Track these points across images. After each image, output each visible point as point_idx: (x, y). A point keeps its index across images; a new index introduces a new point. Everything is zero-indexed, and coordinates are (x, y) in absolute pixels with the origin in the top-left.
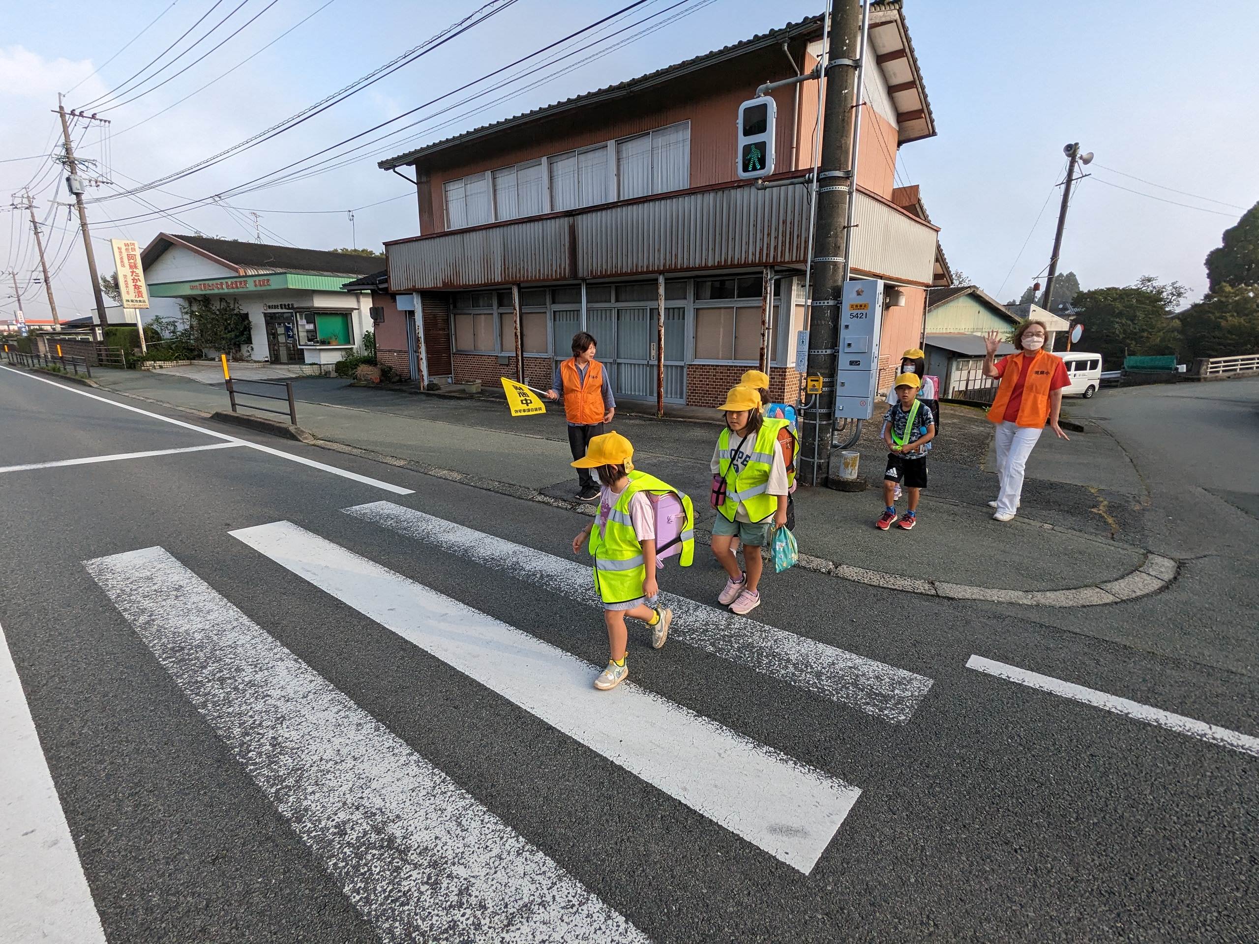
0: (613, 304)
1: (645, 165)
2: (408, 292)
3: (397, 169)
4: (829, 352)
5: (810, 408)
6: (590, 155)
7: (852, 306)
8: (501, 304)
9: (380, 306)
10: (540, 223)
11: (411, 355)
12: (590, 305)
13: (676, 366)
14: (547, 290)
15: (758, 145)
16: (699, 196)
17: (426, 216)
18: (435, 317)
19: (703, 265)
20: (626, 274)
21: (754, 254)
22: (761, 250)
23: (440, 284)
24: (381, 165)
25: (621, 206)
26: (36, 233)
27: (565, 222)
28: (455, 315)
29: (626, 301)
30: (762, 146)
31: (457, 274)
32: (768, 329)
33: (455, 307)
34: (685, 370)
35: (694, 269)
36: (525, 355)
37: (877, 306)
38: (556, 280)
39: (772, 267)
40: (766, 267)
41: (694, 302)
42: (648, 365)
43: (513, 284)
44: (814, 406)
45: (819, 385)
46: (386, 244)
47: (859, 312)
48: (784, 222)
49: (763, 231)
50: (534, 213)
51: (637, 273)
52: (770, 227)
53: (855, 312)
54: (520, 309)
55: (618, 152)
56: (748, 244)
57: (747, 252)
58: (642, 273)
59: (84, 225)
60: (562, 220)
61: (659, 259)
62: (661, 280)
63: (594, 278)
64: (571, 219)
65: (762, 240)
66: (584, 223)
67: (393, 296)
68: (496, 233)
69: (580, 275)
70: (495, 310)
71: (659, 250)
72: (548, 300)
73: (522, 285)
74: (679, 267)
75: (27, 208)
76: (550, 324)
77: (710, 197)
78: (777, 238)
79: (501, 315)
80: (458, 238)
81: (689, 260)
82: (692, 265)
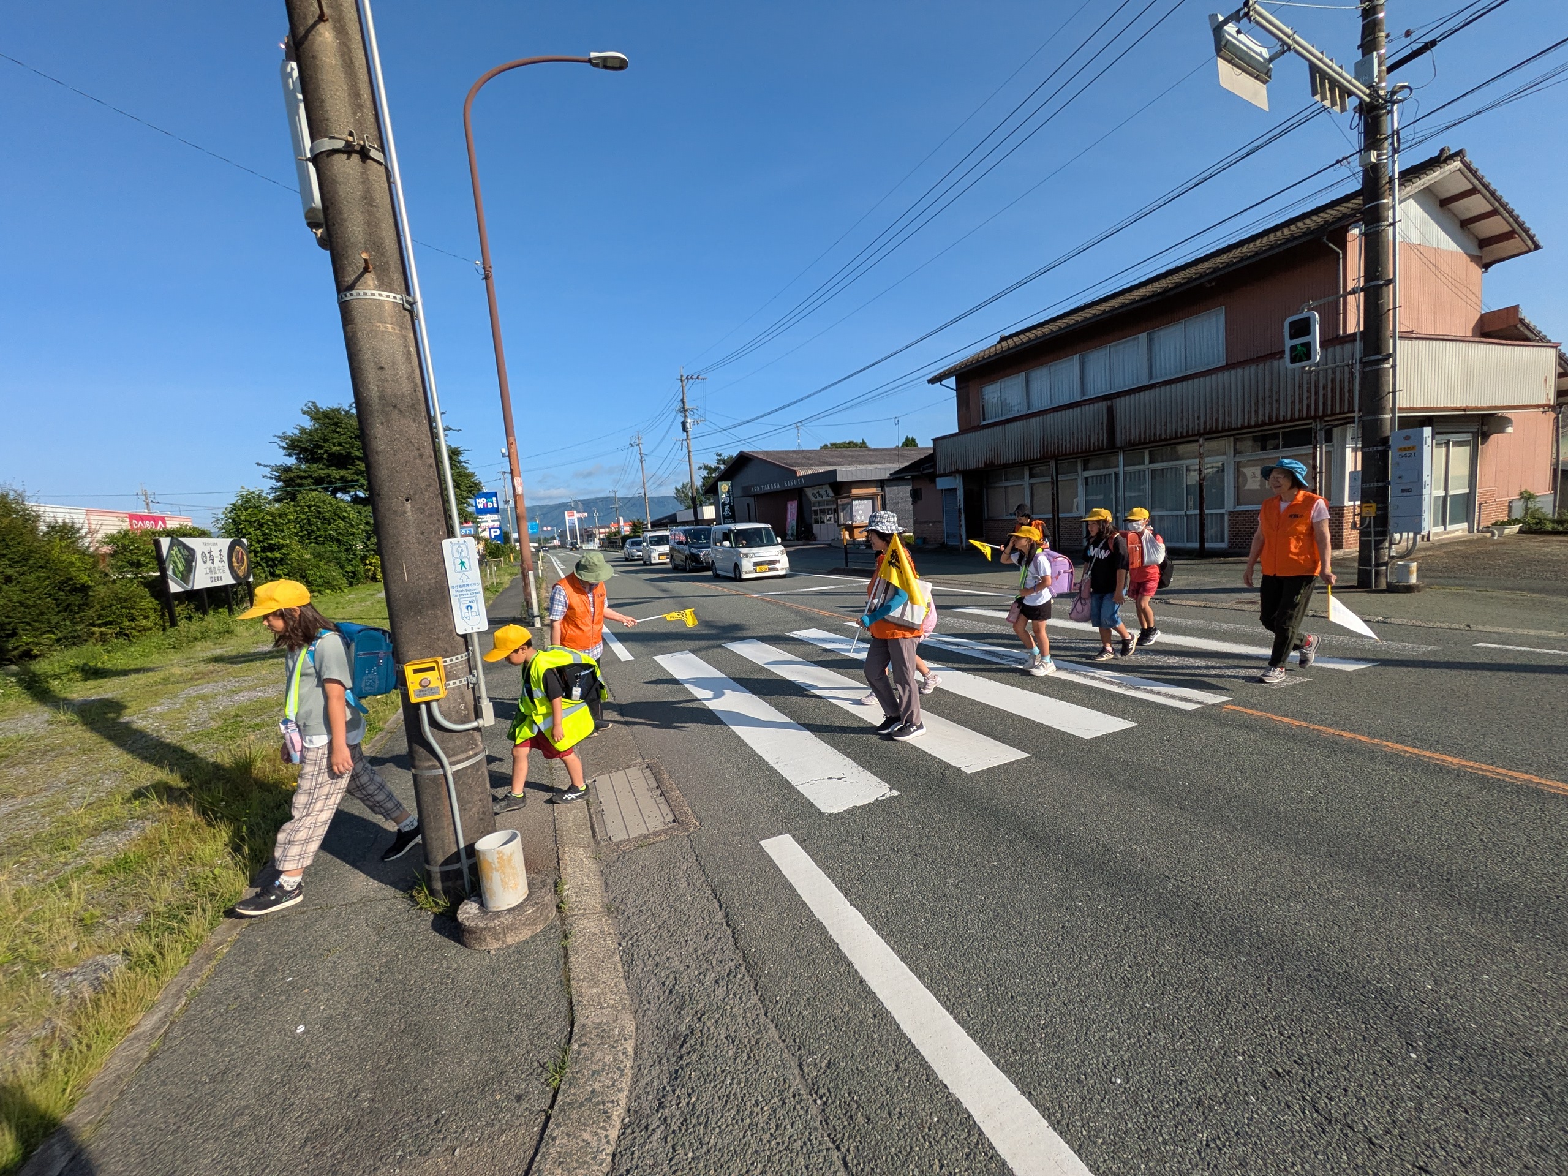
0: (1147, 466)
1: (1178, 347)
2: (951, 474)
3: (943, 382)
4: (1380, 484)
5: (1366, 527)
6: (1121, 347)
7: (1400, 449)
8: (1031, 476)
9: (918, 487)
10: (1079, 408)
11: (946, 524)
12: (1127, 468)
13: (1217, 514)
14: (1079, 460)
15: (1302, 345)
16: (1240, 370)
17: (964, 412)
18: (972, 491)
19: (1246, 424)
20: (1165, 440)
21: (1301, 411)
22: (1309, 406)
23: (981, 465)
24: (932, 381)
25: (1157, 386)
26: (641, 462)
27: (1103, 405)
28: (988, 488)
29: (1162, 461)
30: (1308, 346)
31: (999, 456)
32: (1321, 472)
33: (989, 482)
34: (1226, 517)
35: (1234, 429)
36: (1061, 515)
37: (1425, 447)
38: (1094, 452)
39: (1321, 419)
40: (1315, 421)
41: (1234, 456)
42: (1186, 515)
43: (1052, 459)
44: (1369, 526)
45: (1372, 510)
46: (935, 440)
47: (1408, 452)
48: (1333, 381)
49: (1309, 391)
50: (1066, 402)
51: (1176, 438)
52: (1317, 387)
53: (1404, 453)
54: (1057, 478)
55: (1150, 341)
56: (1293, 403)
57: (1293, 410)
58: (1181, 437)
59: (689, 452)
60: (1100, 404)
61: (1199, 425)
62: (1201, 440)
63: (1132, 445)
64: (1109, 402)
65: (1309, 398)
66: (1120, 404)
67: (932, 478)
69: (1119, 445)
70: (1026, 481)
71: (1199, 418)
72: (1080, 467)
73: (1059, 459)
74: (1220, 429)
75: (638, 445)
76: (1081, 490)
77: (1250, 371)
78: (1325, 396)
79: (1031, 485)
81: (1230, 423)
82: (1233, 426)
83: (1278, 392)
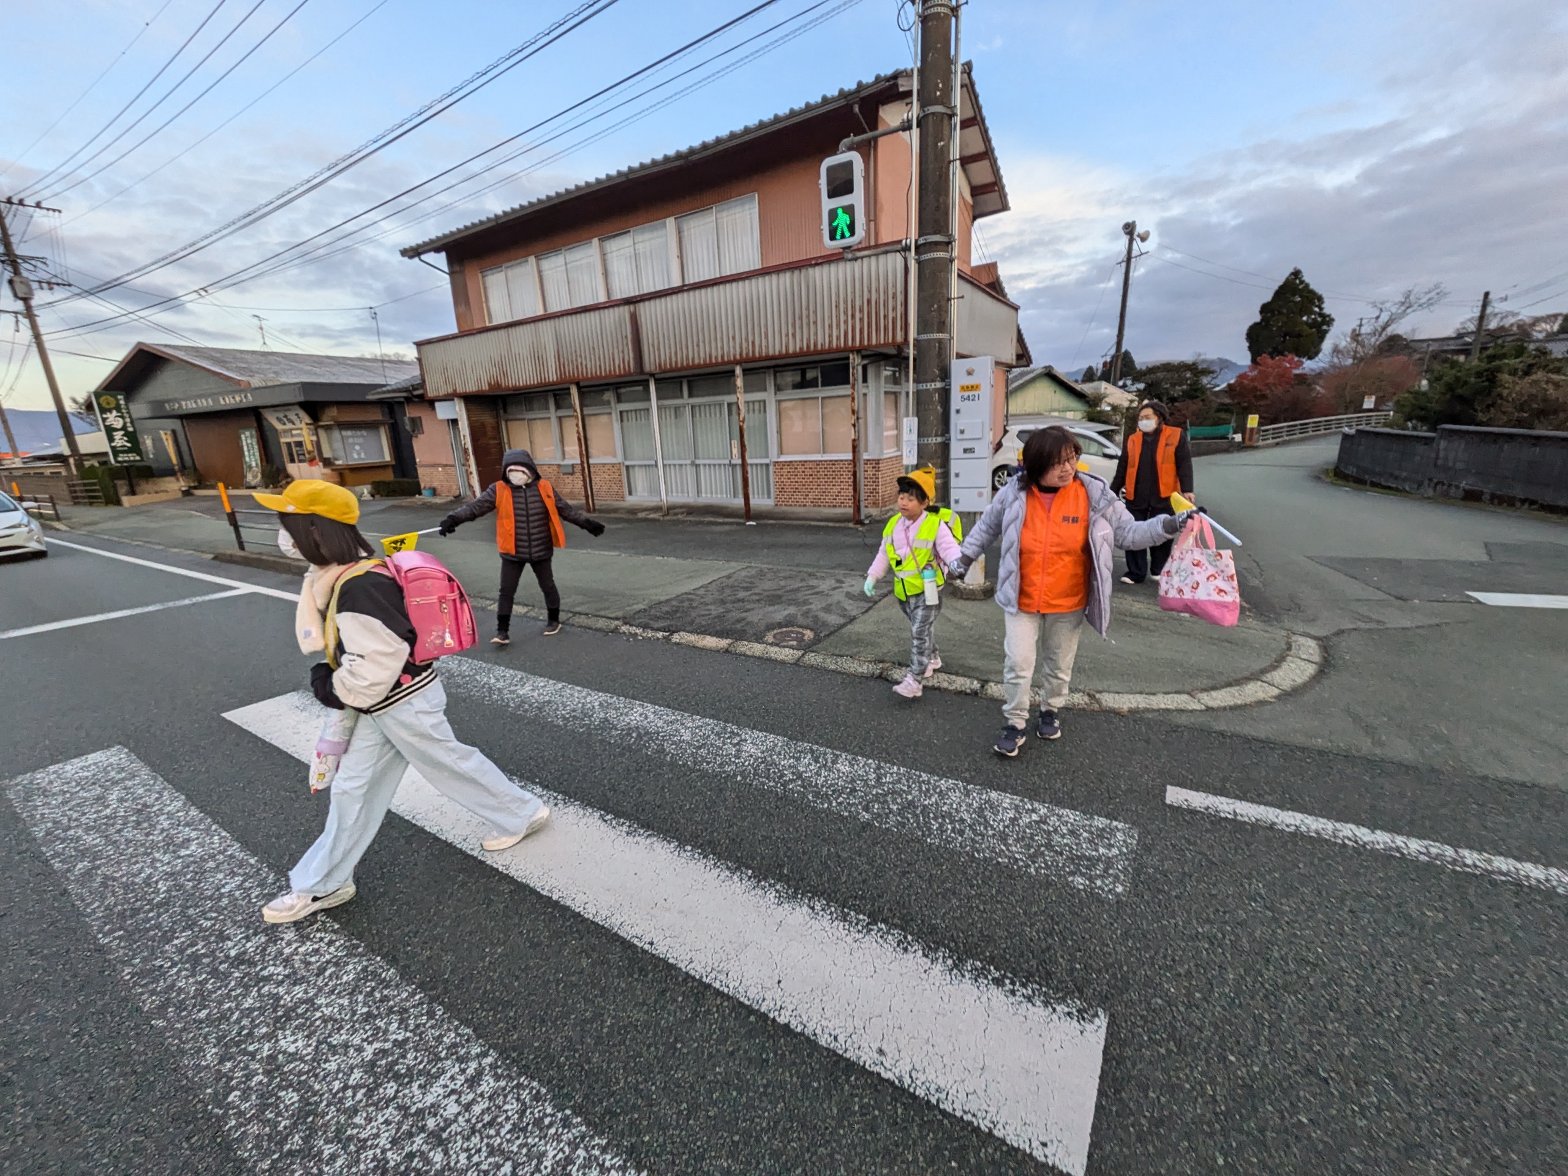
0: (686, 400)
1: (710, 244)
2: (448, 398)
3: (423, 257)
4: (939, 439)
6: (646, 234)
7: (963, 388)
8: (558, 407)
9: (415, 416)
10: (597, 313)
11: (458, 471)
12: (661, 403)
13: (761, 465)
14: (610, 388)
15: (845, 209)
16: (774, 277)
17: (462, 308)
18: (483, 425)
19: (784, 351)
20: (699, 366)
21: (838, 338)
22: (846, 333)
23: (485, 387)
24: (404, 253)
25: (688, 290)
27: (625, 311)
28: (506, 421)
29: (700, 396)
30: (849, 210)
31: (505, 374)
32: (859, 419)
33: (505, 411)
34: (771, 468)
35: (773, 358)
36: (591, 461)
37: (990, 386)
38: (620, 376)
39: (858, 351)
40: (852, 351)
41: (775, 394)
42: (730, 464)
43: (571, 383)
46: (419, 345)
47: (971, 393)
48: (869, 301)
49: (846, 313)
50: (589, 302)
51: (711, 365)
52: (853, 307)
53: (966, 394)
54: (582, 411)
55: (680, 232)
56: (831, 326)
57: (830, 336)
58: (717, 364)
59: (37, 336)
60: (621, 308)
61: (734, 348)
62: (738, 370)
63: (665, 372)
64: (632, 307)
65: (846, 322)
66: (646, 310)
67: (431, 403)
68: (546, 327)
69: (647, 368)
70: (553, 413)
71: (734, 338)
72: (613, 400)
73: (582, 384)
74: (757, 355)
76: (617, 426)
77: (786, 278)
78: (861, 320)
79: (560, 418)
80: (502, 332)
81: (767, 347)
82: (771, 353)
83: (815, 312)
